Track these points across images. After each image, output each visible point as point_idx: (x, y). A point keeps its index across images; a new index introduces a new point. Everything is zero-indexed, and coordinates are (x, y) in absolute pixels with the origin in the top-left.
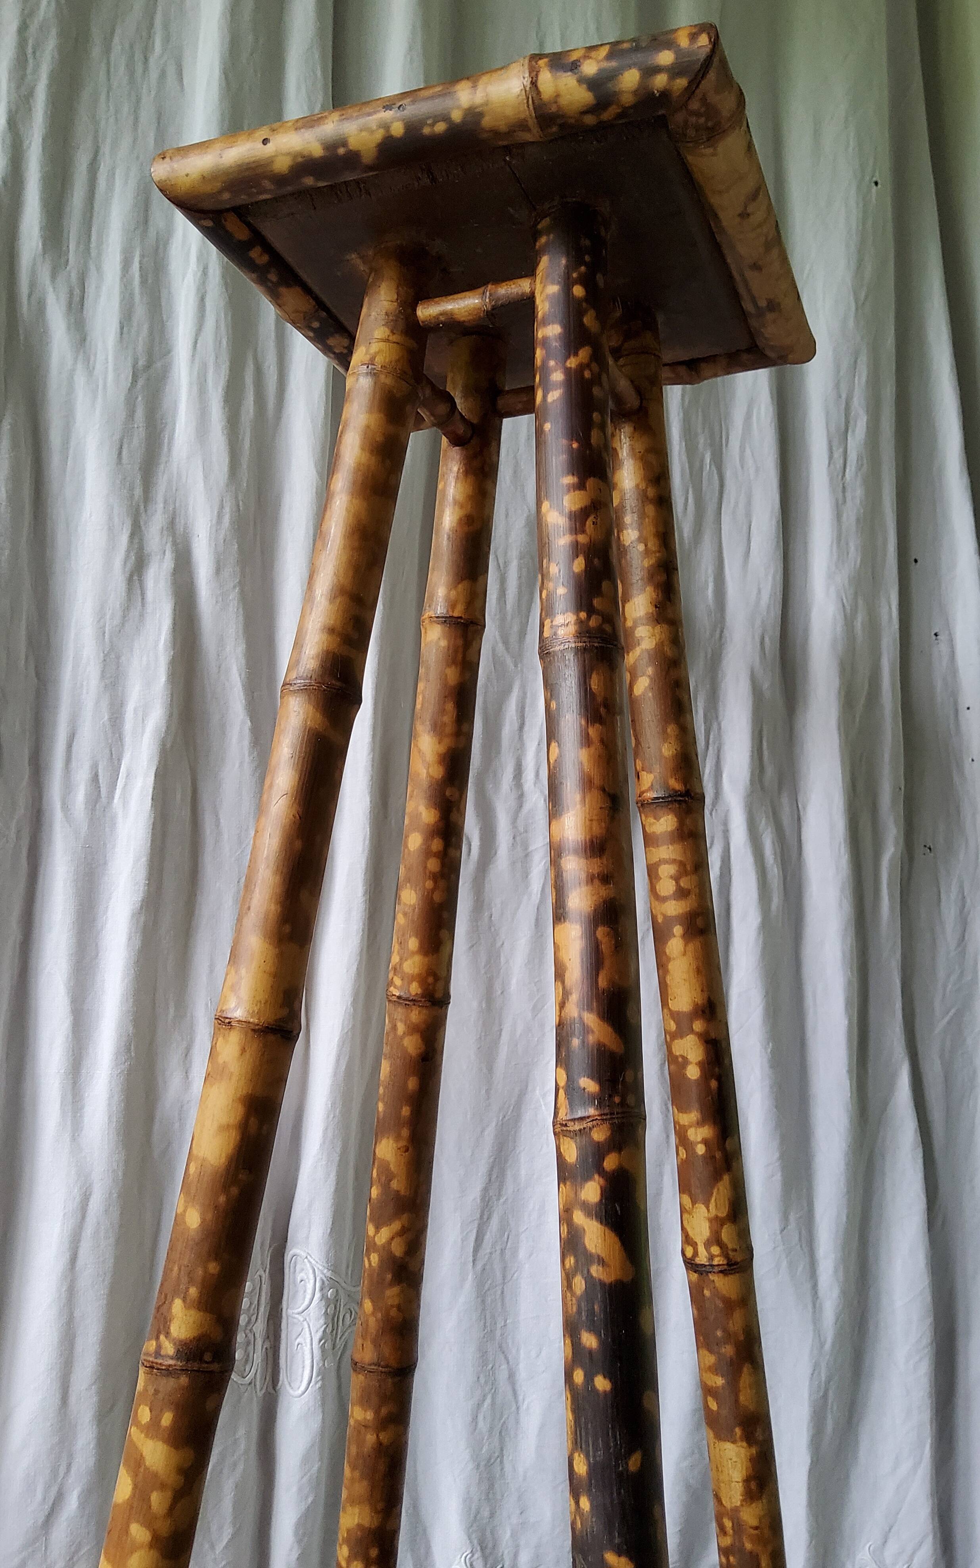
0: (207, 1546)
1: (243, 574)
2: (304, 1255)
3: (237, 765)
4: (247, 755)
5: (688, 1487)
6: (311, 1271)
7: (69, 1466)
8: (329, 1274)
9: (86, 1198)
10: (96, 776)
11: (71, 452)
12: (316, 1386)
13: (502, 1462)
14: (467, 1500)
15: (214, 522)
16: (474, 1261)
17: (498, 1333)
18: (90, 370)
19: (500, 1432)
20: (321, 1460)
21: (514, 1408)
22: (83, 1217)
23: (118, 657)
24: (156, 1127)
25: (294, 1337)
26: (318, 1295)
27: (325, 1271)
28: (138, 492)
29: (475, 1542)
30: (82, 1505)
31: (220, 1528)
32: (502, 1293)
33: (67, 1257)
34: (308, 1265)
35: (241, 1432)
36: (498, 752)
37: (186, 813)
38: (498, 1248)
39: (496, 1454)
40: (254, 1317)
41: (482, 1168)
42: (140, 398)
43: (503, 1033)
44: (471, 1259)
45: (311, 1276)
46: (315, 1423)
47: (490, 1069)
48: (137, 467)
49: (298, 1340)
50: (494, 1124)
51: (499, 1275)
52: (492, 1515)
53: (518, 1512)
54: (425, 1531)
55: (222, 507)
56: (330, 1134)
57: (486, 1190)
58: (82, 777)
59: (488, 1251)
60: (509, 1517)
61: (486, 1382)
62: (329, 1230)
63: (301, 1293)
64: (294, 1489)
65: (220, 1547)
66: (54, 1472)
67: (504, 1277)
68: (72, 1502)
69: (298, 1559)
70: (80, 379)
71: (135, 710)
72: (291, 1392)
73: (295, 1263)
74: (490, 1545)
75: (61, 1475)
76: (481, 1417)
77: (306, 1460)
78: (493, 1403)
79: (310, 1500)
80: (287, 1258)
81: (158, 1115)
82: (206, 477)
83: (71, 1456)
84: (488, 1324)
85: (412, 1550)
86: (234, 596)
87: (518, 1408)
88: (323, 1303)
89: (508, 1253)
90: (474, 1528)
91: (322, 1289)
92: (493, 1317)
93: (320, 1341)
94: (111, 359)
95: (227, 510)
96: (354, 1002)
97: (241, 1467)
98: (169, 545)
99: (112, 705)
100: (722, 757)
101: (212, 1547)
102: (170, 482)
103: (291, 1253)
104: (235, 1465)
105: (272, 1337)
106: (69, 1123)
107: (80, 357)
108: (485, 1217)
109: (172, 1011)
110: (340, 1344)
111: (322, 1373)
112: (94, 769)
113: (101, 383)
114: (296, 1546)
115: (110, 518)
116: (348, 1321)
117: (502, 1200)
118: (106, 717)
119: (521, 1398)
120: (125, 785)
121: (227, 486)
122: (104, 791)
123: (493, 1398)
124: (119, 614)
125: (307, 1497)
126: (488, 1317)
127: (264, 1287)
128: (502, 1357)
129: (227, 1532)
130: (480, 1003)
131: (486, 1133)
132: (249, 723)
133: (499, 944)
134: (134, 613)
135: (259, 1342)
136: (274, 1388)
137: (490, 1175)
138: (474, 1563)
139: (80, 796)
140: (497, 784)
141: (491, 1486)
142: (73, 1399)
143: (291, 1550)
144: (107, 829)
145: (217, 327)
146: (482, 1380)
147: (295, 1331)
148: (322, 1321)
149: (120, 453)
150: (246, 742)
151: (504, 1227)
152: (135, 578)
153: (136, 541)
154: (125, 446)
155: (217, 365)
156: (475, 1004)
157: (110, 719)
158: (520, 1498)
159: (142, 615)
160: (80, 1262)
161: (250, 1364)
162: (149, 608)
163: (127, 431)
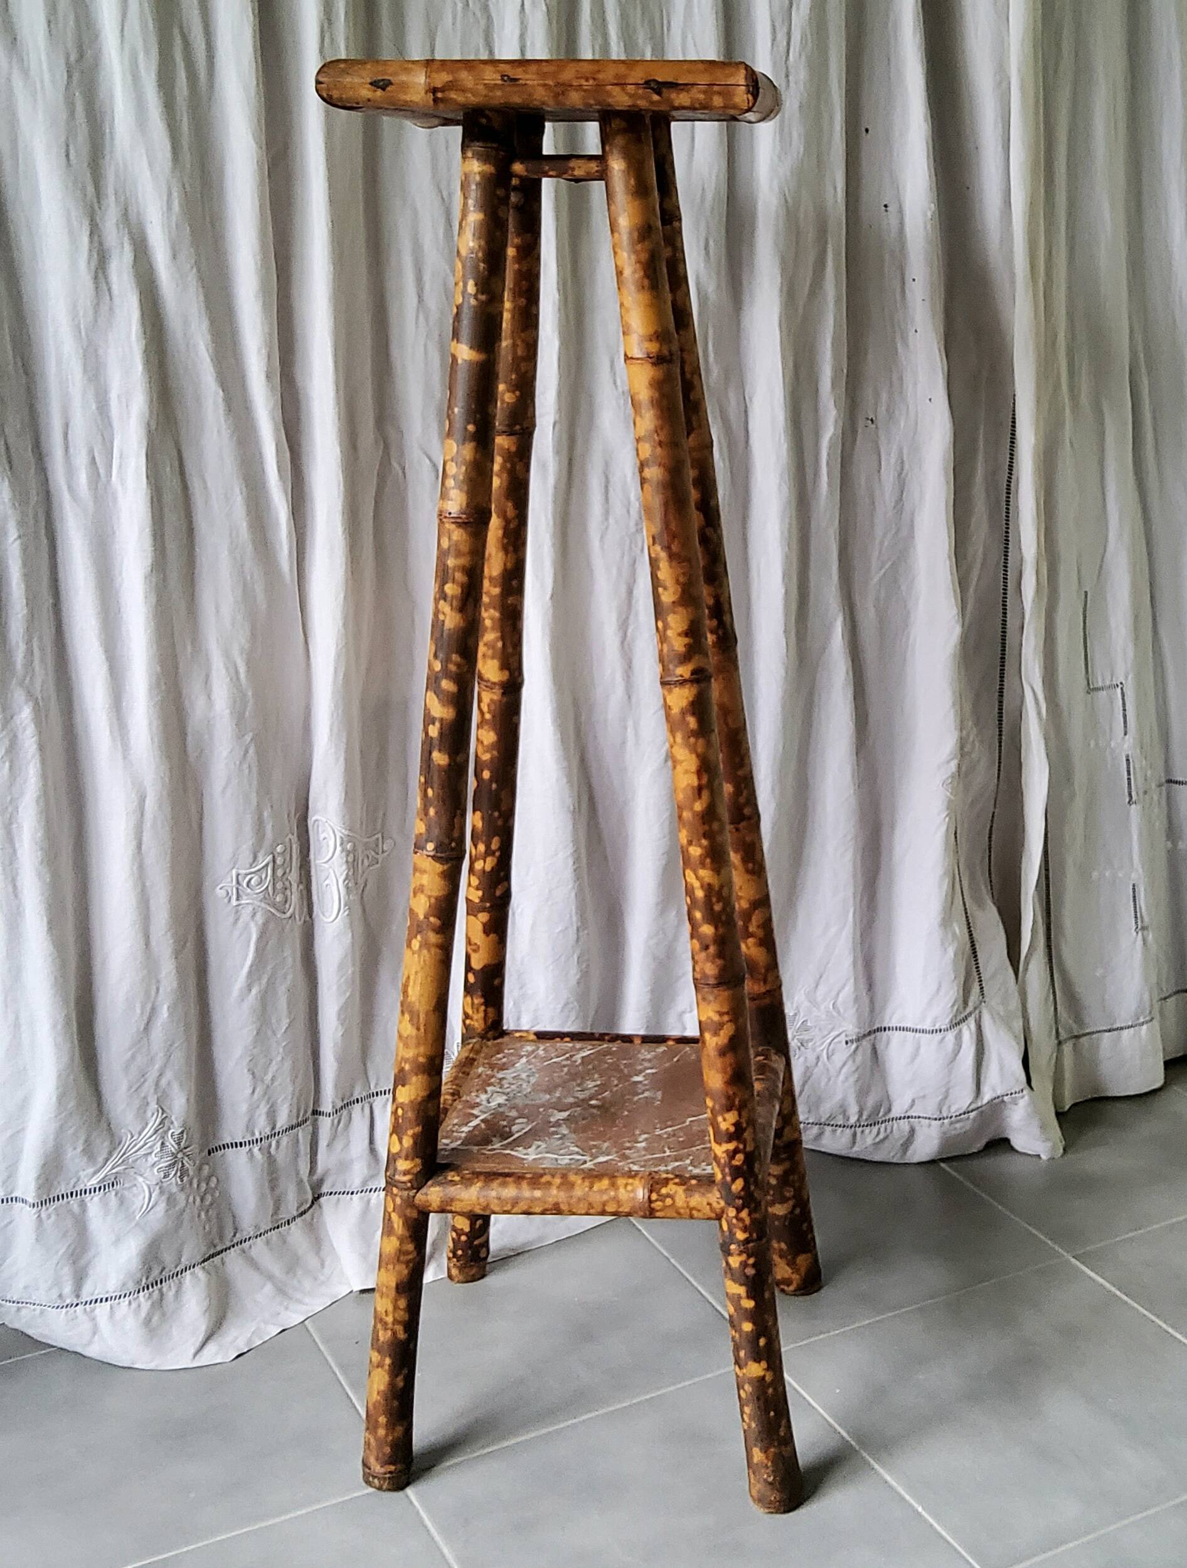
0: (269, 1033)
1: (198, 254)
3: (215, 433)
4: (223, 422)
6: (331, 832)
7: (158, 989)
8: (347, 833)
9: (142, 800)
10: (94, 458)
11: (21, 155)
12: (344, 913)
15: (165, 209)
18: (26, 72)
20: (354, 965)
22: (142, 815)
23: (96, 351)
24: (189, 738)
25: (322, 879)
26: (339, 849)
27: (343, 830)
28: (90, 189)
30: (171, 1015)
31: (279, 1021)
34: (329, 828)
35: (287, 952)
40: (288, 870)
42: (77, 94)
45: (332, 836)
46: (347, 940)
48: (86, 165)
49: (326, 882)
55: (170, 194)
56: (335, 730)
58: (81, 460)
62: (343, 801)
63: (324, 849)
64: (335, 988)
65: (280, 1034)
66: (147, 993)
68: (164, 1013)
69: (344, 1035)
70: (18, 83)
71: (119, 396)
72: (324, 919)
73: (318, 826)
77: (341, 966)
79: (348, 994)
80: (310, 822)
81: (189, 730)
82: (151, 165)
83: (158, 983)
86: (192, 277)
88: (344, 854)
91: (342, 844)
93: (344, 881)
94: (43, 58)
95: (175, 194)
96: (345, 625)
97: (290, 977)
98: (126, 239)
99: (97, 395)
101: (275, 1033)
102: (117, 176)
103: (314, 818)
104: (285, 976)
105: (304, 881)
106: (119, 744)
107: (15, 60)
109: (189, 648)
110: (361, 882)
111: (349, 903)
112: (91, 452)
113: (38, 86)
114: (340, 1027)
115: (69, 220)
116: (366, 863)
118: (94, 407)
120: (120, 467)
121: (172, 172)
122: (102, 471)
124: (91, 312)
125: (345, 993)
127: (294, 846)
129: (285, 1023)
132: (221, 393)
134: (104, 308)
135: (295, 886)
136: (311, 917)
139: (83, 478)
142: (153, 943)
143: (336, 1030)
144: (110, 504)
145: (142, 12)
147: (323, 876)
148: (344, 867)
149: (67, 156)
150: (221, 410)
152: (100, 275)
153: (96, 238)
154: (71, 147)
155: (147, 52)
157: (98, 408)
159: (111, 309)
161: (288, 903)
162: (117, 301)
163: (71, 132)
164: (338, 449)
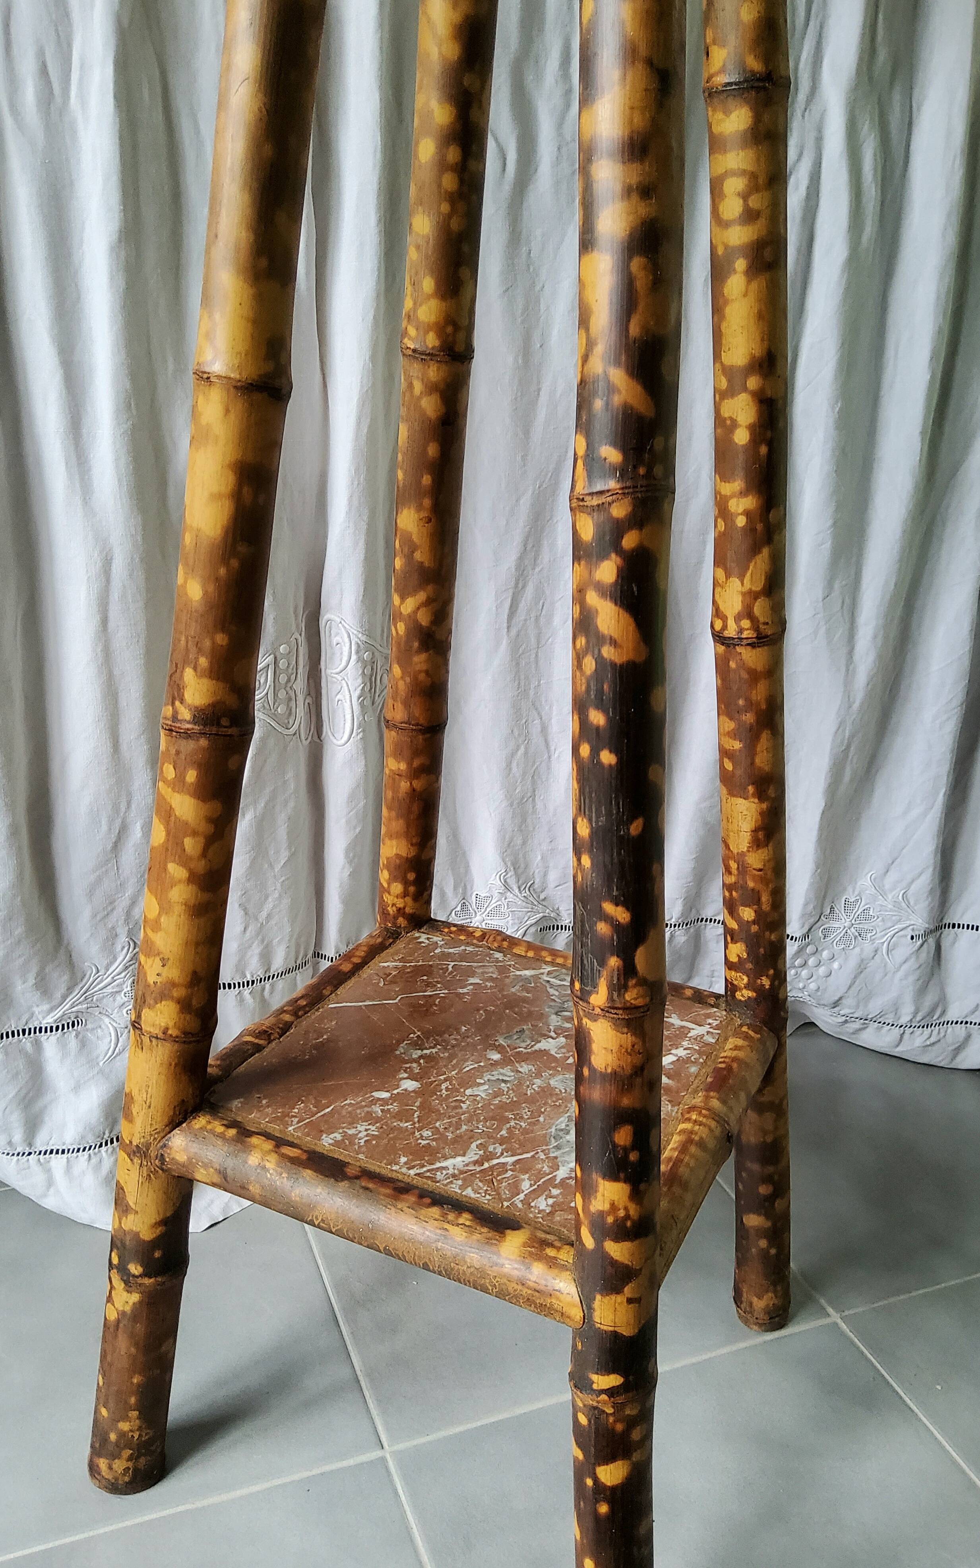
0: (265, 865)
2: (339, 620)
5: (706, 823)
6: (346, 636)
7: (129, 803)
8: (364, 638)
9: (108, 562)
10: (44, 65)
12: (357, 737)
13: (534, 800)
14: (502, 831)
16: (508, 627)
17: (532, 692)
19: (533, 777)
20: (366, 798)
21: (546, 756)
22: (108, 582)
25: (334, 693)
26: (354, 657)
27: (360, 635)
29: (509, 864)
31: (277, 852)
32: (537, 656)
33: (96, 620)
34: (343, 629)
35: (290, 775)
36: (541, 30)
37: (158, 117)
38: (533, 615)
39: (529, 795)
40: (293, 677)
41: (517, 537)
43: (542, 393)
44: (505, 625)
45: (347, 640)
46: (359, 768)
47: (527, 433)
49: (339, 697)
50: (530, 492)
51: (533, 640)
52: (524, 843)
53: (549, 840)
54: (464, 854)
56: (355, 503)
57: (521, 559)
59: (523, 618)
60: (540, 844)
61: (519, 735)
62: (361, 598)
63: (337, 656)
64: (344, 820)
65: (278, 868)
66: (116, 808)
67: (538, 642)
69: (349, 875)
72: (335, 741)
73: (330, 628)
74: (523, 866)
75: (123, 810)
76: (514, 765)
77: (352, 797)
78: (526, 753)
79: (358, 830)
80: (322, 623)
83: (129, 796)
84: (522, 684)
85: (453, 869)
87: (549, 757)
88: (360, 664)
89: (542, 620)
90: (509, 851)
91: (357, 652)
92: (527, 678)
93: (359, 698)
96: (373, 358)
97: (291, 804)
100: (824, 35)
101: (271, 866)
103: (326, 617)
104: (286, 802)
105: (313, 693)
108: (520, 586)
110: (378, 701)
111: (363, 726)
112: (41, 55)
114: (347, 865)
116: (386, 681)
117: (537, 570)
119: (553, 748)
120: (81, 79)
122: (56, 88)
123: (526, 749)
125: (355, 828)
126: (522, 677)
127: (301, 649)
128: (534, 712)
129: (284, 856)
130: (516, 359)
131: (522, 502)
133: (538, 288)
135: (301, 698)
136: (319, 737)
137: (525, 546)
138: (508, 880)
139: (30, 93)
140: (539, 77)
141: (524, 820)
142: (124, 747)
143: (343, 868)
146: (516, 733)
147: (334, 689)
148: (360, 681)
151: (539, 593)
156: (510, 360)
158: (549, 831)
160: (111, 625)
161: (293, 717)
164: (376, 96)
